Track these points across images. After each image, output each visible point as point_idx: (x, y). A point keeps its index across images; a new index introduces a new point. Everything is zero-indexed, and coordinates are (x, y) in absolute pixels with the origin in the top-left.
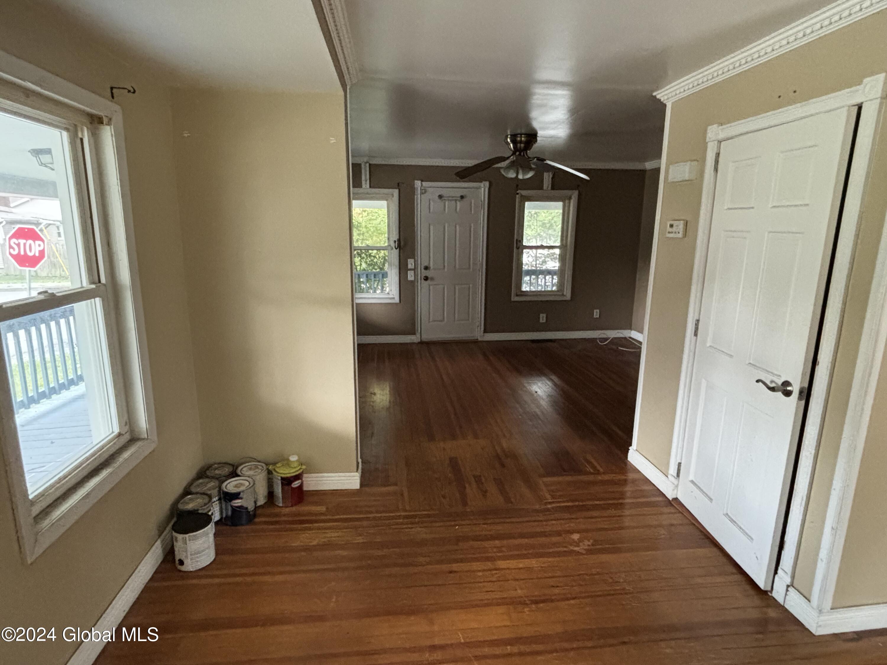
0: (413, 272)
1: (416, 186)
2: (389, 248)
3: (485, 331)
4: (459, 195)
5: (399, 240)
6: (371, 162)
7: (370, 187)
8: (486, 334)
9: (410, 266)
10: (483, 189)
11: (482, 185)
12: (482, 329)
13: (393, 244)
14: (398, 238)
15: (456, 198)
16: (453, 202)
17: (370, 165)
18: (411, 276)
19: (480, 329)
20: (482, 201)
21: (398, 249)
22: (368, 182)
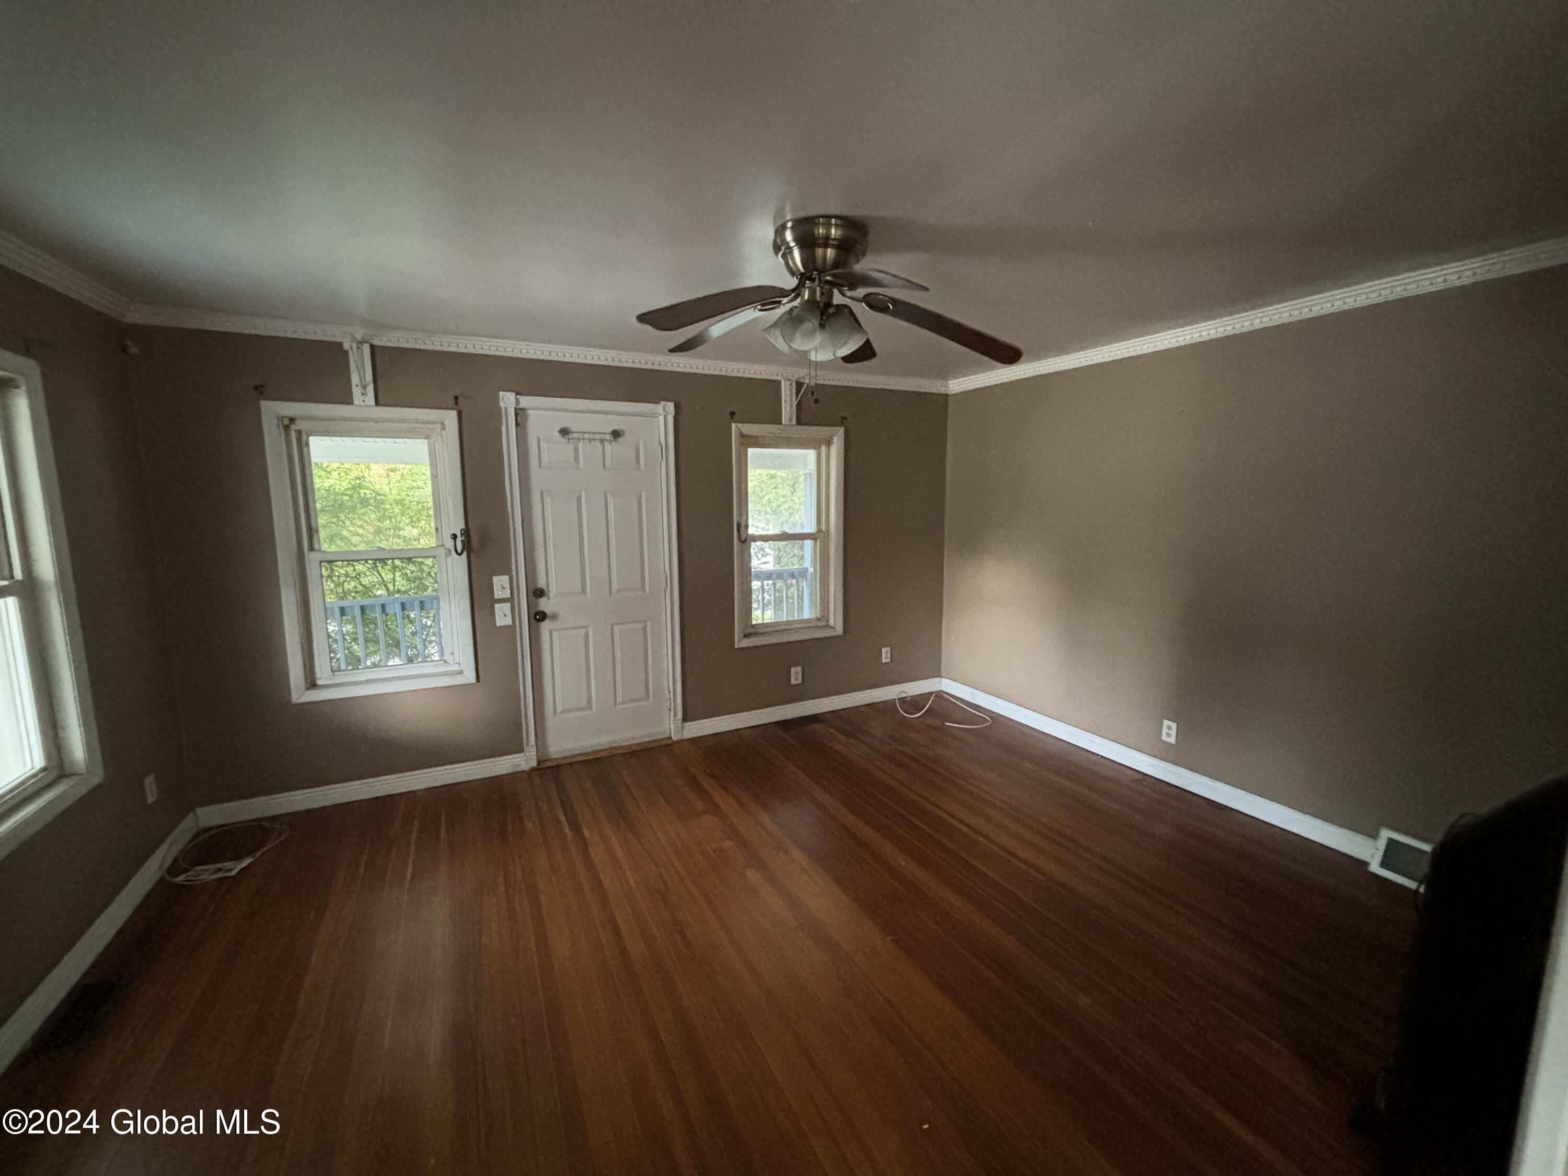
0: (509, 605)
1: (502, 404)
2: (443, 551)
3: (685, 719)
4: (609, 430)
5: (466, 532)
6: (375, 343)
7: (377, 403)
8: (687, 724)
9: (498, 594)
10: (662, 418)
11: (659, 408)
12: (680, 715)
13: (449, 543)
14: (463, 527)
15: (602, 436)
16: (598, 444)
17: (373, 347)
18: (502, 616)
19: (675, 714)
20: (660, 444)
21: (465, 554)
22: (370, 389)
